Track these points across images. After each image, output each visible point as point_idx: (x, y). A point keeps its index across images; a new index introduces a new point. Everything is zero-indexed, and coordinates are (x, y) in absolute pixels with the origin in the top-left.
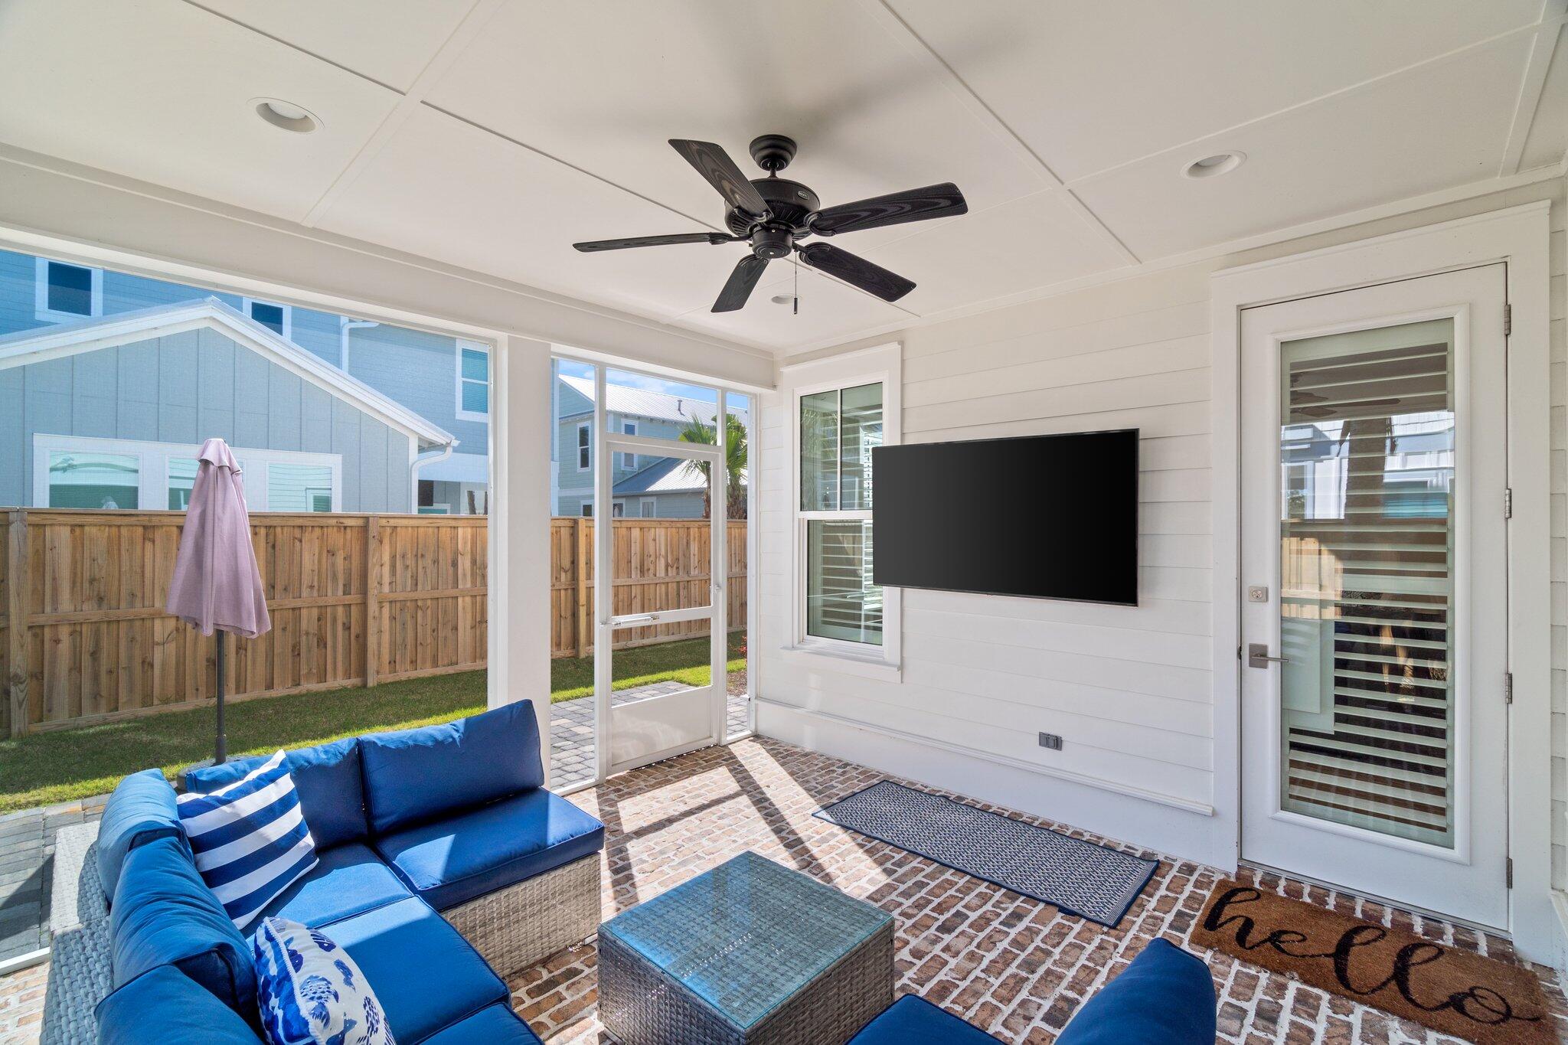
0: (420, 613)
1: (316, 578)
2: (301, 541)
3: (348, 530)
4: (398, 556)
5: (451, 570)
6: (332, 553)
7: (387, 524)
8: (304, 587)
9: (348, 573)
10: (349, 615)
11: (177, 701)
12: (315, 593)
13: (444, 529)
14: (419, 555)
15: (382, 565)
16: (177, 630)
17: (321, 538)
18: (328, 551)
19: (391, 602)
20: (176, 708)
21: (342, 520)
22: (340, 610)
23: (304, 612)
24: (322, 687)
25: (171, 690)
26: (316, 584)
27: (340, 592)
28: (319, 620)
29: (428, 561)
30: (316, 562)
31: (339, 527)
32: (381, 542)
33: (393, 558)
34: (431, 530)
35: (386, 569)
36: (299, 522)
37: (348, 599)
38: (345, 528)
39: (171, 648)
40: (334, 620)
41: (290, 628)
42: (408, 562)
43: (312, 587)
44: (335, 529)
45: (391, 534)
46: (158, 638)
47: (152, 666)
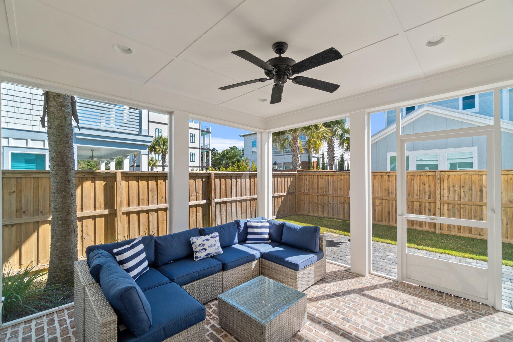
0: (462, 210)
1: (418, 192)
2: (413, 180)
3: (430, 176)
4: (451, 186)
5: (479, 194)
6: (424, 184)
7: (445, 174)
8: (415, 195)
9: (430, 191)
10: (430, 206)
11: (381, 222)
12: (418, 197)
13: (475, 176)
14: (461, 187)
15: (444, 190)
16: (381, 203)
17: (420, 179)
18: (423, 184)
19: (448, 204)
20: (381, 223)
21: (427, 173)
22: (427, 204)
23: (415, 203)
24: (420, 229)
25: (380, 219)
26: (418, 194)
27: (427, 198)
28: (420, 206)
29: (466, 189)
30: (418, 187)
31: (427, 175)
32: (443, 181)
33: (449, 187)
34: (467, 176)
35: (446, 191)
36: (412, 174)
37: (430, 200)
38: (429, 175)
39: (380, 207)
40: (425, 207)
41: (410, 207)
42: (456, 189)
43: (417, 195)
44: (425, 176)
45: (448, 178)
46: (377, 204)
47: (376, 211)
